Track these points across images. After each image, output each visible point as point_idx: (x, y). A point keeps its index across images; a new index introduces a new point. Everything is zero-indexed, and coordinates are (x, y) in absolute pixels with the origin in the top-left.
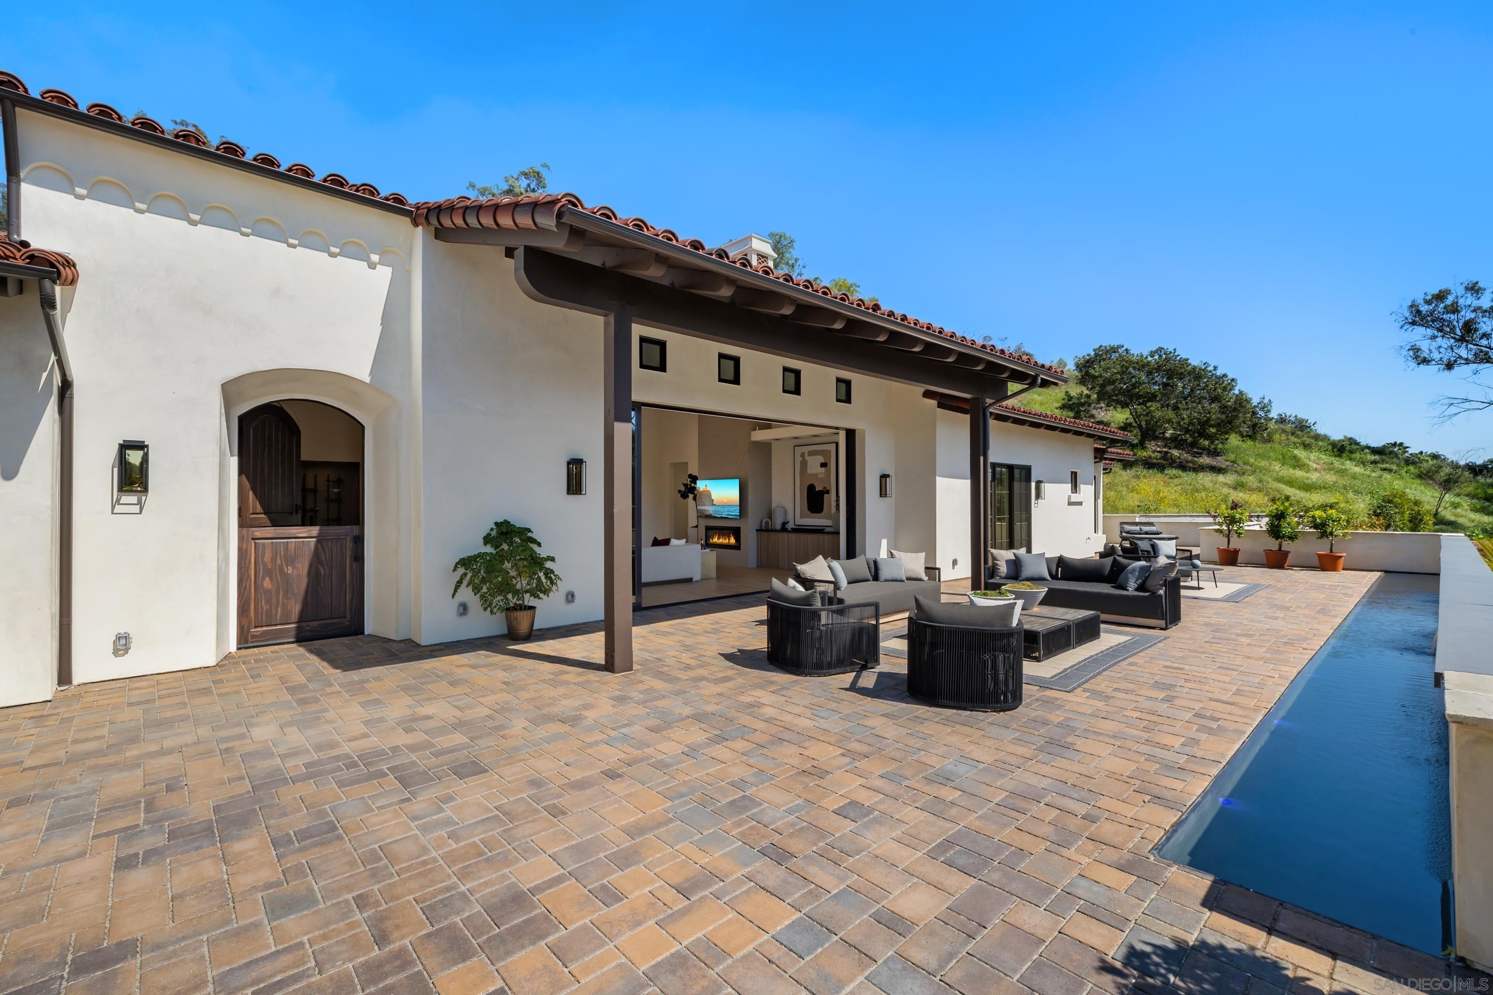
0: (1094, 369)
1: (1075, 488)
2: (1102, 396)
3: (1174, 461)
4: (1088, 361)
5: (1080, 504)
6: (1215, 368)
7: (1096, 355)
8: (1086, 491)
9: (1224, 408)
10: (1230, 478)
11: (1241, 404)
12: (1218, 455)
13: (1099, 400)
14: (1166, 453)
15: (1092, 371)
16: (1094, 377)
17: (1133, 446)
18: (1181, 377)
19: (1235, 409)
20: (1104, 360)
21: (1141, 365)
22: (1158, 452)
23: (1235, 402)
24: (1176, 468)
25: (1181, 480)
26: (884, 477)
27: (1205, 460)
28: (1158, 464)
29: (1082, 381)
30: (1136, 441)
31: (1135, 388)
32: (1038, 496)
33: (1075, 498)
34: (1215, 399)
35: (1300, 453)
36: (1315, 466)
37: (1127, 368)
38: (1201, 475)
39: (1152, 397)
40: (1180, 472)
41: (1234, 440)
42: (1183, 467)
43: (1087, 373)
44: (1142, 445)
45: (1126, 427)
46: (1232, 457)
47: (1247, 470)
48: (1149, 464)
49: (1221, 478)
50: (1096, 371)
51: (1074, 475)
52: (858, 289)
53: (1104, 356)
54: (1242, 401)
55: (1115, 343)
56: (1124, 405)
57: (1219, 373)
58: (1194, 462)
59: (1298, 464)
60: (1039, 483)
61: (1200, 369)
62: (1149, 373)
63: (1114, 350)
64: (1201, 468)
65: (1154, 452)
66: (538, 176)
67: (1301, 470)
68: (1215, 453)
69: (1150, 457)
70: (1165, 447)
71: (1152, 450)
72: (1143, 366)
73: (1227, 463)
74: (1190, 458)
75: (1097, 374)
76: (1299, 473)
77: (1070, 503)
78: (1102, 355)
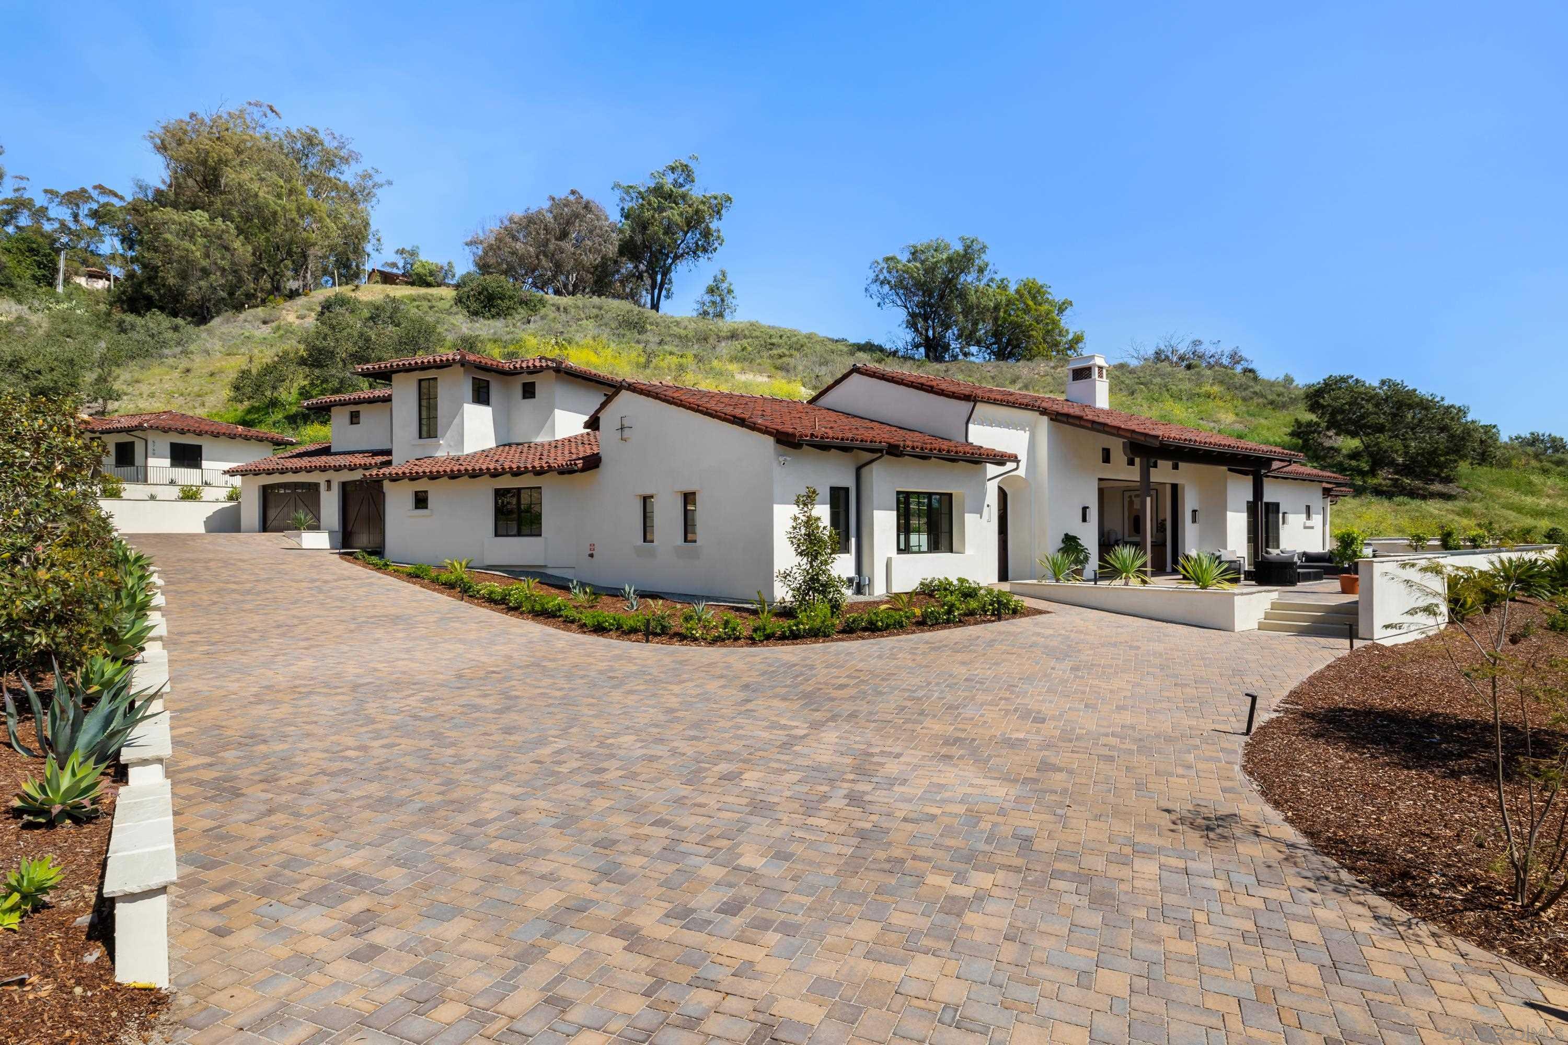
0: (1324, 398)
1: (1309, 516)
2: (1332, 424)
3: (1404, 489)
4: (1317, 391)
5: (1312, 528)
6: (1443, 399)
7: (1326, 384)
8: (1317, 519)
9: (1452, 437)
10: (1459, 504)
11: (1468, 433)
12: (1450, 482)
13: (1328, 429)
14: (1397, 480)
15: (1321, 401)
16: (1323, 407)
17: (1362, 473)
18: (1410, 407)
19: (1463, 439)
20: (1333, 390)
21: (1371, 397)
22: (1389, 479)
23: (1463, 432)
24: (1405, 495)
25: (1407, 507)
26: (1194, 511)
27: (1437, 487)
28: (1388, 492)
29: (1312, 409)
30: (1367, 469)
31: (1364, 418)
32: (1283, 523)
33: (1309, 523)
34: (1443, 429)
35: (1536, 479)
36: (1551, 492)
37: (1357, 399)
38: (1430, 502)
39: (1380, 429)
40: (1409, 500)
41: (1464, 467)
42: (1413, 494)
43: (1317, 403)
44: (1373, 472)
45: (1355, 455)
46: (1464, 483)
47: (1477, 497)
48: (1378, 492)
49: (1449, 505)
50: (1326, 400)
51: (1308, 508)
52: (1049, 290)
53: (1334, 387)
54: (1469, 431)
55: (1344, 373)
56: (1354, 435)
57: (1446, 403)
58: (1425, 489)
59: (1531, 489)
60: (1284, 513)
61: (1427, 400)
62: (1377, 405)
63: (1343, 380)
64: (1433, 495)
65: (1384, 479)
66: (686, 169)
67: (1533, 496)
68: (1447, 480)
69: (1380, 485)
70: (1396, 473)
71: (1383, 477)
72: (1372, 397)
73: (1459, 490)
74: (1421, 485)
75: (1325, 403)
76: (1529, 500)
77: (1305, 528)
78: (1330, 385)
